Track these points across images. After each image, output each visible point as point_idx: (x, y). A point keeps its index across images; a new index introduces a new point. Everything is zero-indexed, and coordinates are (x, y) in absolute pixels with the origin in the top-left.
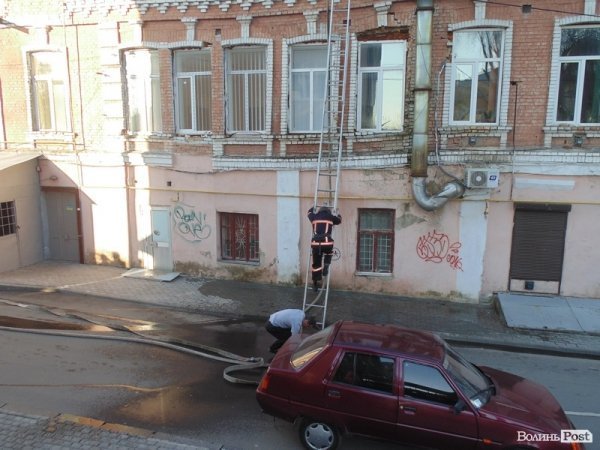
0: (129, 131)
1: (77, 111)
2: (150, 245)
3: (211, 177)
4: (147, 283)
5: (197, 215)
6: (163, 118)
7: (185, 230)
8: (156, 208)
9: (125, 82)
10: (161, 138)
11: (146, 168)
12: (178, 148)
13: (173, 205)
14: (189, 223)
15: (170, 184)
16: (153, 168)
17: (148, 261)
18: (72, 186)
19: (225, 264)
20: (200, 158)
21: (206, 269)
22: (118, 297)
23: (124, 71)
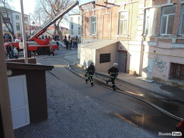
0: (144, 35)
1: (130, 28)
2: (146, 70)
3: (170, 50)
4: (143, 82)
5: (163, 62)
6: (156, 30)
7: (158, 67)
8: (149, 59)
9: (145, 19)
10: (154, 37)
11: (148, 46)
12: (159, 40)
13: (155, 59)
14: (160, 65)
15: (155, 51)
16: (151, 46)
17: (144, 75)
18: (125, 50)
19: (170, 80)
20: (167, 43)
21: (163, 81)
22: (134, 84)
23: (145, 16)
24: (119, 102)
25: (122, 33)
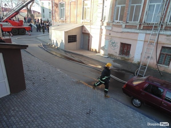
0: (102, 21)
1: (92, 15)
2: (103, 48)
3: (120, 34)
4: (102, 57)
5: (115, 42)
6: (111, 17)
7: (112, 46)
8: (107, 40)
9: (103, 8)
10: (110, 22)
11: (105, 30)
12: (113, 25)
13: (110, 40)
14: (113, 45)
15: (110, 34)
16: (107, 30)
17: (102, 52)
18: (88, 33)
19: (120, 56)
20: (119, 28)
21: (115, 56)
22: (94, 59)
23: (103, 5)
24: (83, 72)
25: (85, 18)
